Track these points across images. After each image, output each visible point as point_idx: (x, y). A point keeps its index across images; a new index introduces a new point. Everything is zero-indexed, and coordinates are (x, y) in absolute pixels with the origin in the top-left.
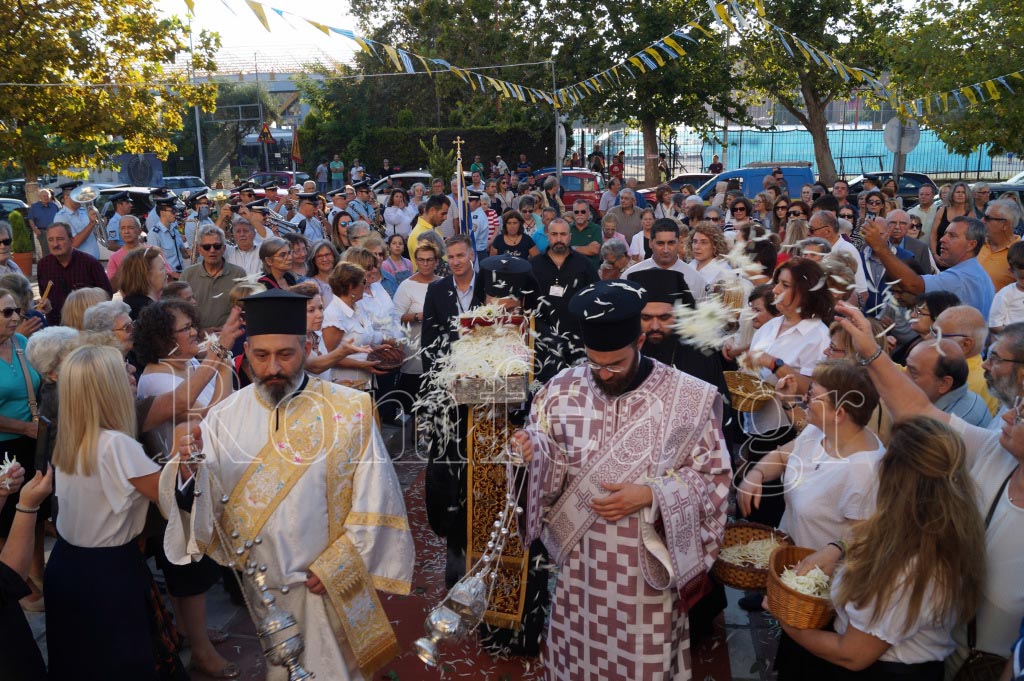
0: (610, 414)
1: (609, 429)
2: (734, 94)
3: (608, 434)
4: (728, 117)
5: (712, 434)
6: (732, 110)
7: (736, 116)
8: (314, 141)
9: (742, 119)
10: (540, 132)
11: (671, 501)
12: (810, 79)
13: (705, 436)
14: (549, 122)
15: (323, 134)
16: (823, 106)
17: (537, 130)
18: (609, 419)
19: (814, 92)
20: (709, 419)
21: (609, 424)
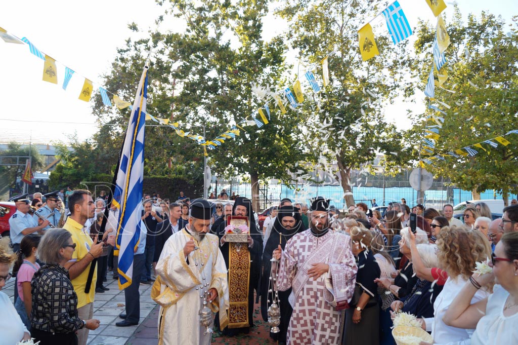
0: (315, 243)
1: (314, 248)
2: (302, 163)
3: (314, 249)
5: (349, 252)
8: (61, 179)
11: (335, 269)
13: (347, 253)
14: (199, 175)
15: (66, 176)
16: (348, 171)
18: (315, 244)
19: (343, 163)
20: (348, 248)
21: (315, 246)
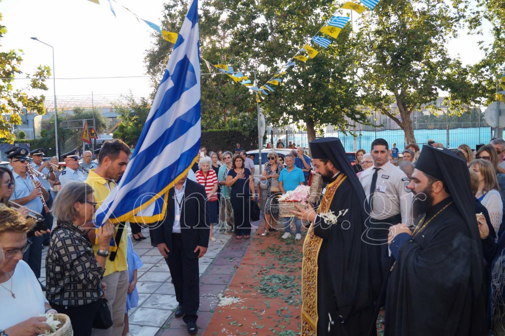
2: (358, 107)
4: (356, 120)
6: (358, 116)
7: (360, 119)
9: (364, 121)
10: (248, 132)
12: (401, 97)
14: (253, 126)
15: (128, 135)
16: (409, 113)
17: (247, 131)
19: (404, 105)
